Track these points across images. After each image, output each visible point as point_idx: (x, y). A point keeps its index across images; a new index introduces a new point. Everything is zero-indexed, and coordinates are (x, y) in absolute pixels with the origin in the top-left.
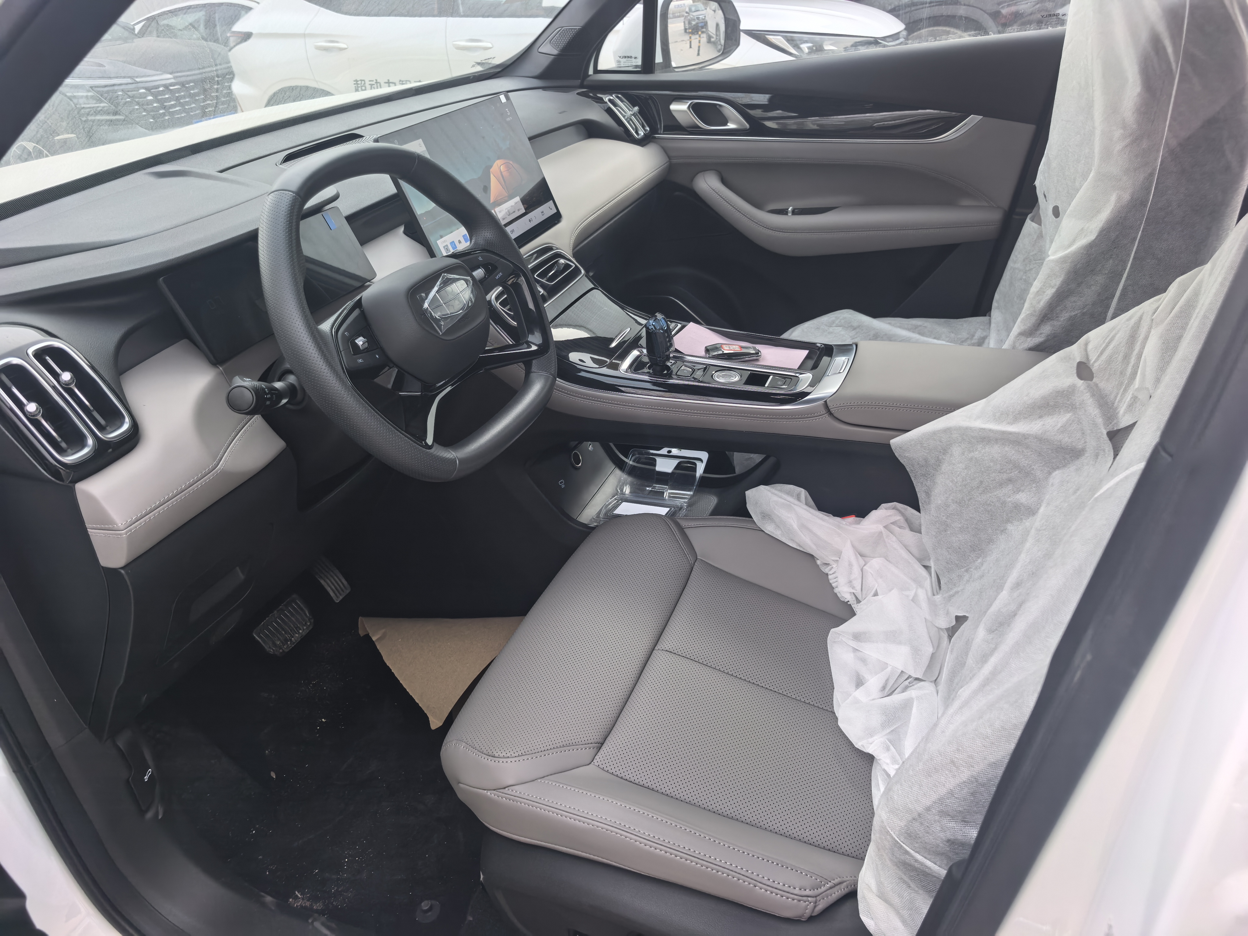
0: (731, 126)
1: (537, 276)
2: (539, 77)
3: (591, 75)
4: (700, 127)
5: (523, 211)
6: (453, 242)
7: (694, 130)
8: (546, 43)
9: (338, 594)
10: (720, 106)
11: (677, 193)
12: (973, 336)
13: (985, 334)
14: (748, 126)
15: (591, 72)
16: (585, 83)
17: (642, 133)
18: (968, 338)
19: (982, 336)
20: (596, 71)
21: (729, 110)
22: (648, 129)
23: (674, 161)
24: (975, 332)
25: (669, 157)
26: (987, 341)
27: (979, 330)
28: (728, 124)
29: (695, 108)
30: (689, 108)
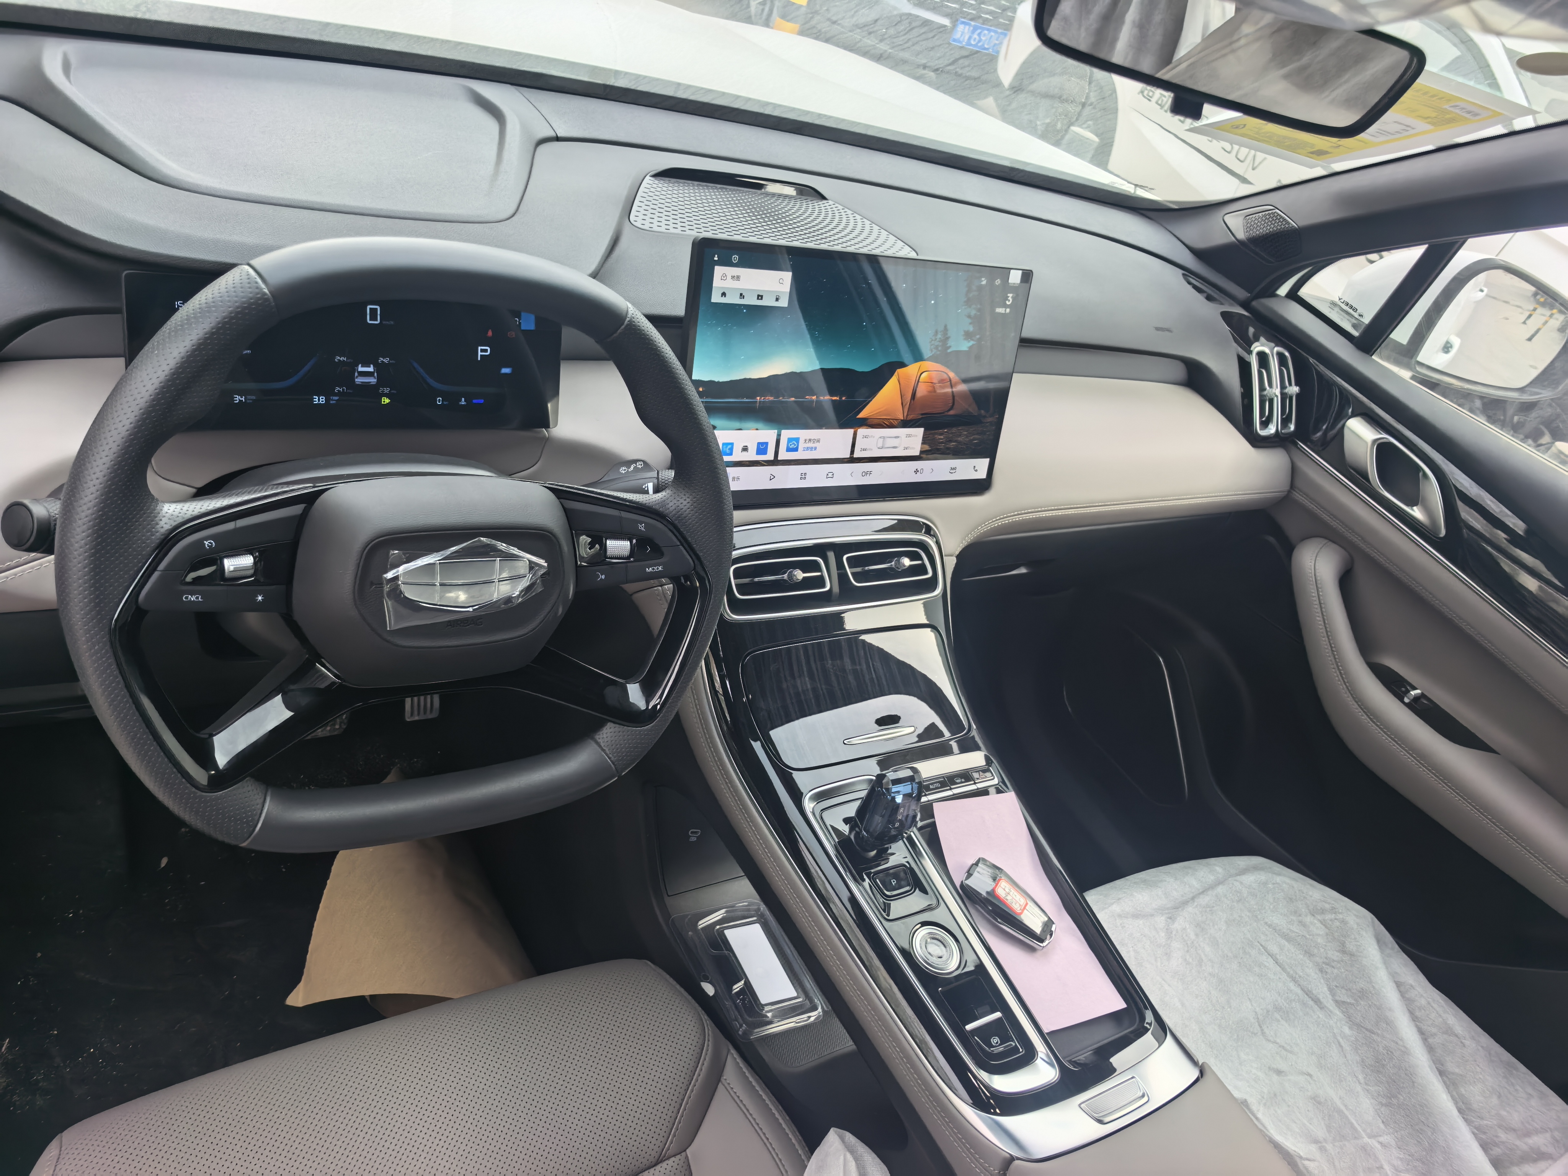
0: (1417, 513)
1: (848, 558)
2: (1199, 254)
3: (1277, 296)
4: (1368, 480)
5: (917, 453)
6: (732, 444)
7: (1358, 476)
8: (1241, 215)
9: (416, 712)
10: (1425, 475)
11: (1271, 539)
12: (1528, 1134)
13: (1550, 1150)
14: (1443, 533)
15: (1283, 290)
16: (1254, 303)
17: (1272, 429)
18: (1514, 1130)
19: (1544, 1149)
20: (1293, 295)
21: (1433, 491)
22: (1292, 427)
23: (1297, 496)
24: (1537, 1132)
25: (1292, 486)
26: (1542, 1164)
27: (1548, 1135)
28: (1415, 508)
29: (1383, 451)
30: (1375, 441)
